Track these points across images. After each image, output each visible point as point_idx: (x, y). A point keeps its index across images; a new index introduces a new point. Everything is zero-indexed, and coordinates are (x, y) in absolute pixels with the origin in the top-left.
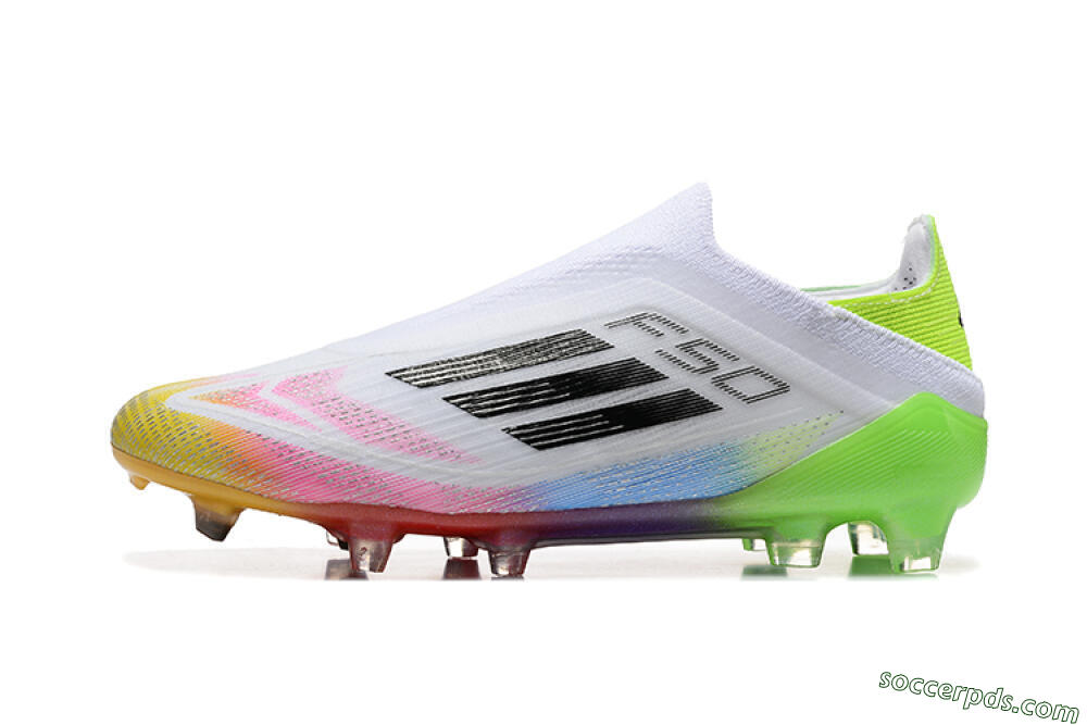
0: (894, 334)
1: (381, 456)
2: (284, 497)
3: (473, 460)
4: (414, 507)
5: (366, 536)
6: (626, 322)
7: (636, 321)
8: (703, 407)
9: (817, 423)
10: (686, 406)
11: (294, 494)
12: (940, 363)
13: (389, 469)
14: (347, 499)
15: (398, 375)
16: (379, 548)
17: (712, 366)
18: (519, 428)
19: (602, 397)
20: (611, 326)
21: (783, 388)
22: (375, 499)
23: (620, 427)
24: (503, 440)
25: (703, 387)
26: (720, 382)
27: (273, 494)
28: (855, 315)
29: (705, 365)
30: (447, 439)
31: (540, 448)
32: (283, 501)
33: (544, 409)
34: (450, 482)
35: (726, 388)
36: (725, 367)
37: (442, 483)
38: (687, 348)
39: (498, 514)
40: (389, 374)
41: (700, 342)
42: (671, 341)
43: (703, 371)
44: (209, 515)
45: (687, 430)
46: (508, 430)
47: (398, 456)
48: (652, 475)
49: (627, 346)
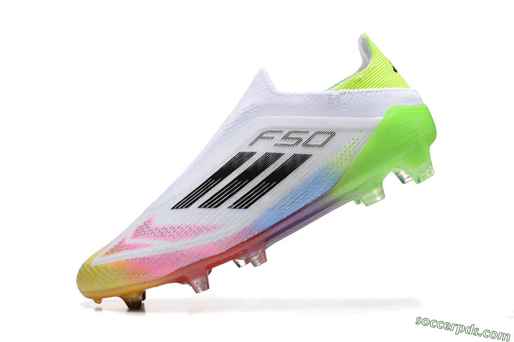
0: (367, 90)
1: (185, 243)
2: (155, 278)
3: (222, 226)
4: (207, 257)
5: (195, 278)
6: (256, 140)
7: (260, 137)
8: (304, 158)
9: (353, 141)
10: (296, 162)
11: (157, 276)
12: (392, 92)
13: (190, 246)
14: (179, 267)
15: (177, 207)
16: (203, 280)
17: (300, 140)
18: (234, 204)
19: (262, 174)
20: (251, 144)
21: (333, 134)
22: (190, 261)
23: (274, 183)
24: (230, 212)
25: (300, 150)
26: (306, 145)
27: (149, 280)
28: (347, 90)
29: (297, 141)
30: (207, 223)
31: (246, 208)
32: (155, 280)
33: (241, 191)
34: (217, 239)
35: (309, 146)
36: (305, 138)
37: (215, 241)
38: (286, 137)
39: (243, 242)
40: (173, 208)
41: (290, 133)
42: (278, 138)
43: (297, 144)
44: (130, 301)
45: (303, 170)
46: (230, 207)
47: (191, 240)
48: (297, 196)
49: (261, 149)
